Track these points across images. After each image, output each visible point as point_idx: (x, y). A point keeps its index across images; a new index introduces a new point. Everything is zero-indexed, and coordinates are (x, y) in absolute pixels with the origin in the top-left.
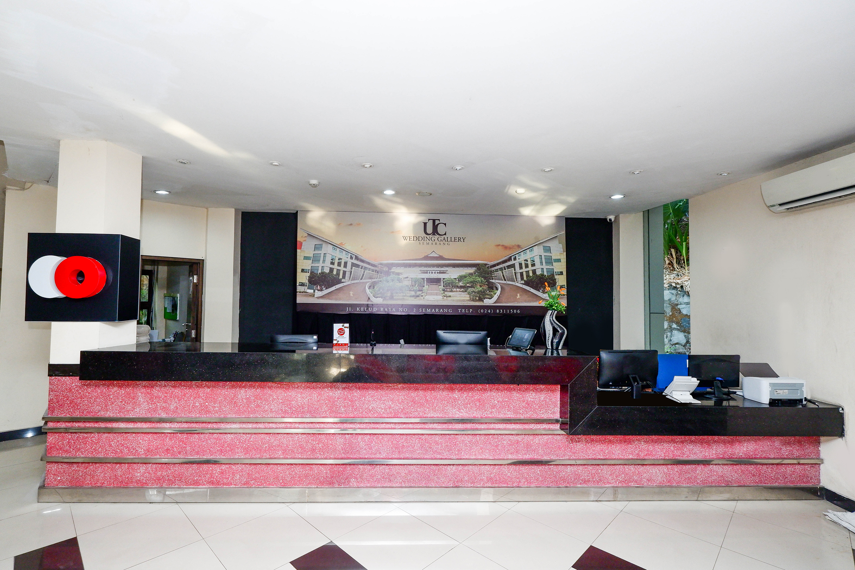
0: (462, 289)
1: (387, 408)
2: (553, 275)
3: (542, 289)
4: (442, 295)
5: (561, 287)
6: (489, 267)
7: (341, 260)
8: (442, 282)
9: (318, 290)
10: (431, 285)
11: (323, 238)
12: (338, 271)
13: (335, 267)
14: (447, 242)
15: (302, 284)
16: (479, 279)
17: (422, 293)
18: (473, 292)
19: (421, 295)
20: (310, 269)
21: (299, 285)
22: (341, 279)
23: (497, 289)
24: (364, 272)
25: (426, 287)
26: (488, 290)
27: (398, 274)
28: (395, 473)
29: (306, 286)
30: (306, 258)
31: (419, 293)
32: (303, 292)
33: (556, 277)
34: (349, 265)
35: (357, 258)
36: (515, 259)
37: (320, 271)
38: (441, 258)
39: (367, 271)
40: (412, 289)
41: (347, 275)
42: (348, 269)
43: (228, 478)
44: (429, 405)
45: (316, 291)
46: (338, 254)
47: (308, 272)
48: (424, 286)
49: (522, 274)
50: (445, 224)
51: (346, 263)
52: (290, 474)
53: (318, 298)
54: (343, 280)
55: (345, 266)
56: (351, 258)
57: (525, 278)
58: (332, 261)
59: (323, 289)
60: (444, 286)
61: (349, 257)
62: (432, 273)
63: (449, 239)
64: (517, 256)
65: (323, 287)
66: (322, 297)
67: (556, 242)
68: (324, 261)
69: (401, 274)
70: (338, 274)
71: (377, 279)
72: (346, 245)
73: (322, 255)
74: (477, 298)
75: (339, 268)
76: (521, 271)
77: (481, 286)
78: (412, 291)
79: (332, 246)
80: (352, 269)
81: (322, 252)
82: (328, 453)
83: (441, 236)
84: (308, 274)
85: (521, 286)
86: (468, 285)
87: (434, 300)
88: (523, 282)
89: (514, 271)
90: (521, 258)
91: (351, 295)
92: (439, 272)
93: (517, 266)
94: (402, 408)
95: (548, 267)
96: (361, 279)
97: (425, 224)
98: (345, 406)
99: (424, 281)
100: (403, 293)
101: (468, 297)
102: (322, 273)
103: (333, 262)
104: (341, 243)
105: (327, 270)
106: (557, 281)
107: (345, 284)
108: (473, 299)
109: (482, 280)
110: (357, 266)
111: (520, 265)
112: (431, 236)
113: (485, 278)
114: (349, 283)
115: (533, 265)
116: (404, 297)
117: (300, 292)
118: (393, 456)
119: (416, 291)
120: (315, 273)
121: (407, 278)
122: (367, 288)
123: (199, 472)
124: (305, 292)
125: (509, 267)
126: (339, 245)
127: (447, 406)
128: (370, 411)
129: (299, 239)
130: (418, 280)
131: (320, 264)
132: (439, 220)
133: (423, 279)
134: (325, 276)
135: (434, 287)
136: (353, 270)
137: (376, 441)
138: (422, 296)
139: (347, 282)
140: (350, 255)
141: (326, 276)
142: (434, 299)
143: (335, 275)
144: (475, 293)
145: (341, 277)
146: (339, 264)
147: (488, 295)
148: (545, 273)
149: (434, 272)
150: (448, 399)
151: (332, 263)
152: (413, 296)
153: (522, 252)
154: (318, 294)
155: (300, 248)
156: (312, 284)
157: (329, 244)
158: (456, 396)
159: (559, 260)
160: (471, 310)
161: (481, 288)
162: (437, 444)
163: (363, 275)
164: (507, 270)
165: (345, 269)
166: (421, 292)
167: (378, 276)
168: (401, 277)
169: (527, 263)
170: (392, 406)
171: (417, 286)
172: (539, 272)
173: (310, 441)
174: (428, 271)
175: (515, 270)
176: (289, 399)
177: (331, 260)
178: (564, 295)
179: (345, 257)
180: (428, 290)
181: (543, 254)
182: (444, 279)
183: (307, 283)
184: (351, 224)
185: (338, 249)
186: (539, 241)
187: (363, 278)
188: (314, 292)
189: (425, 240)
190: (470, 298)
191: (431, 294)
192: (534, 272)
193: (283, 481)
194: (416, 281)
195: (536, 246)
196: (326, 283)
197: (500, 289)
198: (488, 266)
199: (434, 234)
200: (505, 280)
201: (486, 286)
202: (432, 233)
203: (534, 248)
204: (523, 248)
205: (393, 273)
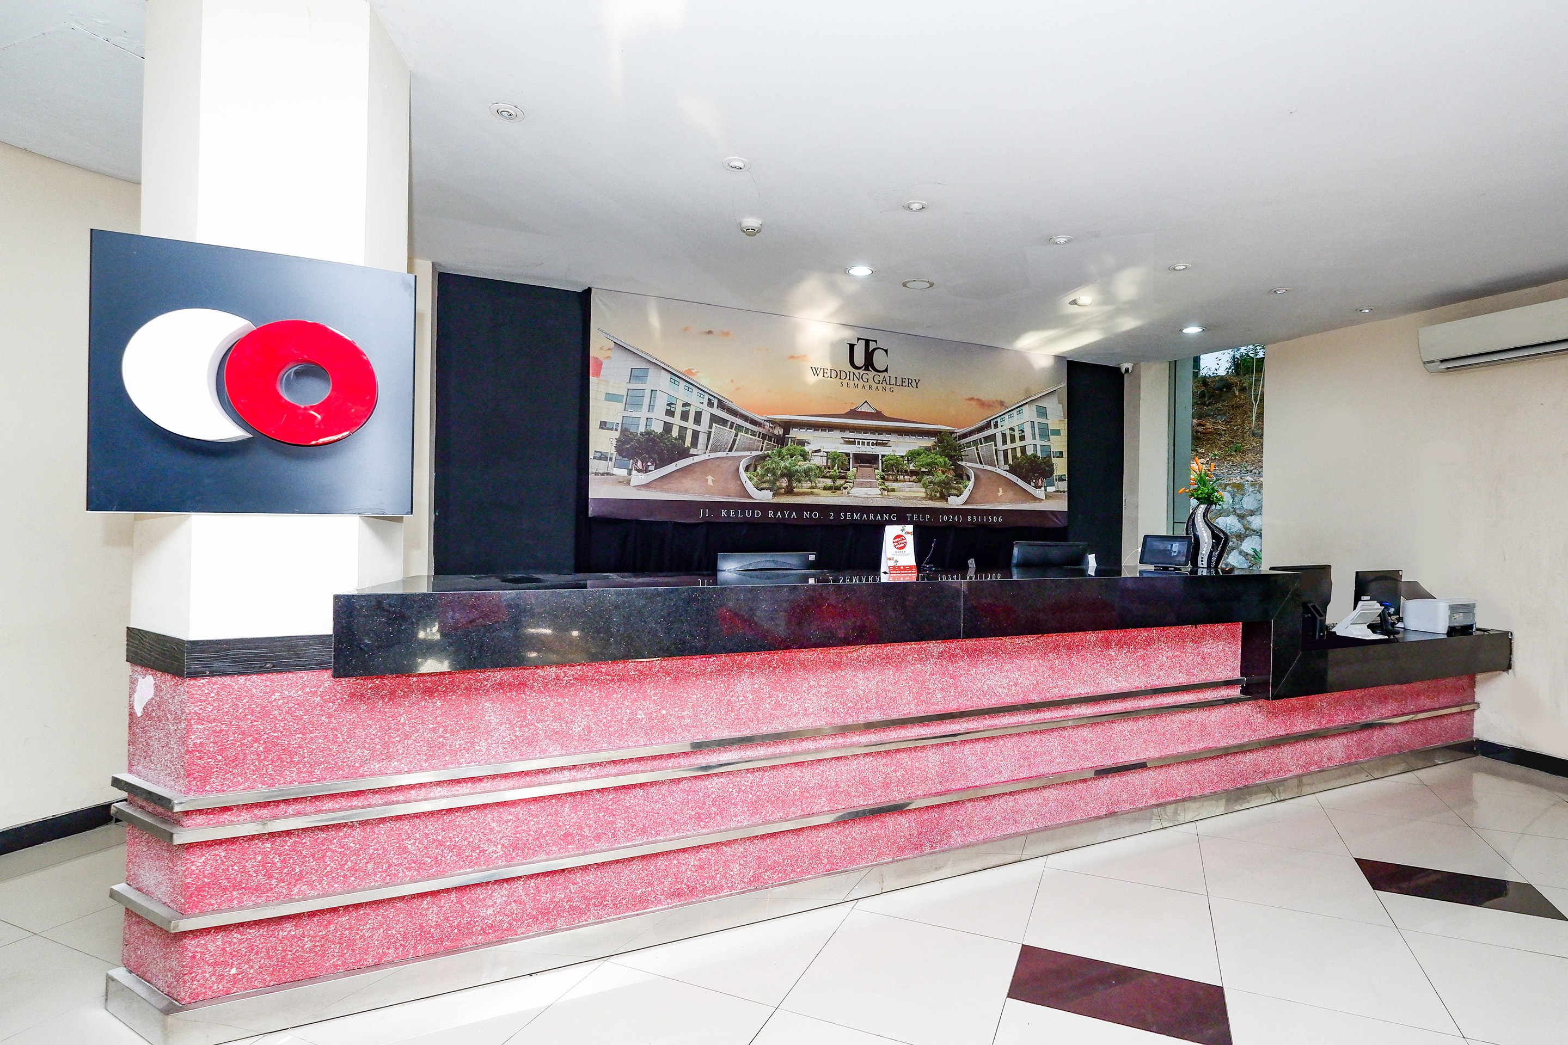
0: (914, 477)
1: (1012, 686)
2: (1049, 456)
3: (1034, 481)
4: (880, 487)
5: (1061, 479)
6: (956, 437)
7: (688, 408)
8: (880, 461)
9: (639, 471)
10: (860, 466)
11: (650, 356)
12: (683, 429)
13: (676, 421)
14: (888, 387)
15: (603, 457)
16: (941, 460)
17: (846, 482)
18: (931, 482)
19: (844, 486)
20: (620, 423)
21: (594, 458)
22: (689, 448)
23: (969, 479)
24: (736, 436)
25: (853, 470)
26: (955, 480)
27: (802, 443)
28: (1022, 807)
29: (611, 459)
30: (610, 397)
31: (839, 482)
32: (603, 474)
33: (1054, 460)
34: (705, 419)
35: (722, 405)
36: (996, 426)
37: (642, 429)
38: (878, 415)
39: (743, 434)
40: (828, 475)
41: (702, 438)
42: (704, 426)
43: (714, 877)
44: (1075, 673)
45: (634, 472)
46: (681, 394)
47: (616, 430)
48: (849, 470)
49: (1005, 452)
50: (886, 351)
51: (698, 415)
52: (842, 842)
53: (638, 487)
54: (692, 451)
55: (698, 420)
56: (710, 404)
57: (1010, 462)
58: (669, 408)
59: (650, 468)
60: (883, 471)
61: (706, 402)
62: (863, 444)
63: (893, 382)
64: (998, 420)
65: (649, 464)
66: (647, 486)
67: (1054, 399)
68: (651, 407)
69: (809, 443)
70: (682, 437)
71: (761, 451)
72: (699, 374)
73: (648, 394)
74: (938, 495)
75: (683, 424)
76: (1005, 447)
77: (943, 473)
78: (827, 477)
79: (669, 376)
80: (711, 427)
81: (647, 387)
82: (912, 787)
83: (879, 374)
84: (616, 435)
85: (1004, 474)
86: (923, 469)
87: (866, 496)
88: (1007, 467)
89: (994, 448)
90: (1005, 425)
91: (710, 483)
92: (875, 442)
93: (999, 438)
94: (1035, 682)
95: (1043, 443)
96: (730, 450)
97: (852, 347)
98: (942, 689)
99: (849, 459)
100: (810, 480)
101: (922, 492)
102: (649, 433)
103: (672, 409)
104: (690, 371)
105: (658, 428)
106: (1055, 467)
107: (697, 459)
108: (931, 495)
109: (945, 461)
110: (723, 422)
111: (1004, 435)
112: (860, 371)
113: (951, 458)
114: (706, 457)
115: (1022, 438)
116: (812, 490)
117: (596, 474)
118: (1021, 774)
119: (833, 478)
120: (631, 433)
121: (819, 451)
122: (742, 470)
123: (647, 875)
124: (608, 474)
125: (987, 439)
126: (684, 375)
127: (1100, 672)
128: (985, 693)
129: (594, 352)
130: (839, 456)
131: (643, 414)
132: (876, 341)
133: (848, 455)
134: (653, 440)
135: (867, 470)
136: (713, 430)
137: (994, 752)
138: (845, 488)
139: (700, 454)
140: (707, 396)
141: (655, 440)
142: (866, 494)
143: (676, 439)
144: (934, 484)
145: (688, 443)
146: (685, 416)
147: (955, 488)
148: (1039, 454)
149: (866, 441)
150: (1102, 659)
151: (670, 413)
152: (829, 488)
153: (1007, 415)
154: (639, 478)
155: (598, 374)
156: (624, 457)
157: (663, 370)
158: (1113, 654)
159: (1057, 432)
160: (928, 516)
161: (944, 476)
162: (1085, 741)
163: (734, 441)
164: (984, 445)
165: (696, 428)
166: (843, 481)
167: (764, 445)
168: (807, 448)
169: (1013, 433)
170: (1020, 681)
171: (836, 468)
172: (1030, 452)
173: (880, 768)
174: (857, 440)
175: (996, 446)
176: (842, 685)
177: (668, 405)
178: (1064, 492)
179: (697, 402)
180: (855, 476)
181: (1037, 420)
182: (883, 456)
183: (612, 454)
184: (710, 332)
185: (682, 384)
186: (1031, 396)
187: (735, 448)
188: (630, 474)
189: (851, 379)
190: (927, 494)
191: (861, 485)
192: (1023, 449)
193: (829, 861)
194: (835, 458)
195: (1027, 405)
196: (655, 456)
197: (973, 479)
198: (955, 435)
199: (867, 369)
200: (981, 463)
201: (952, 472)
202: (862, 367)
203: (1023, 408)
204: (1007, 407)
205: (793, 440)
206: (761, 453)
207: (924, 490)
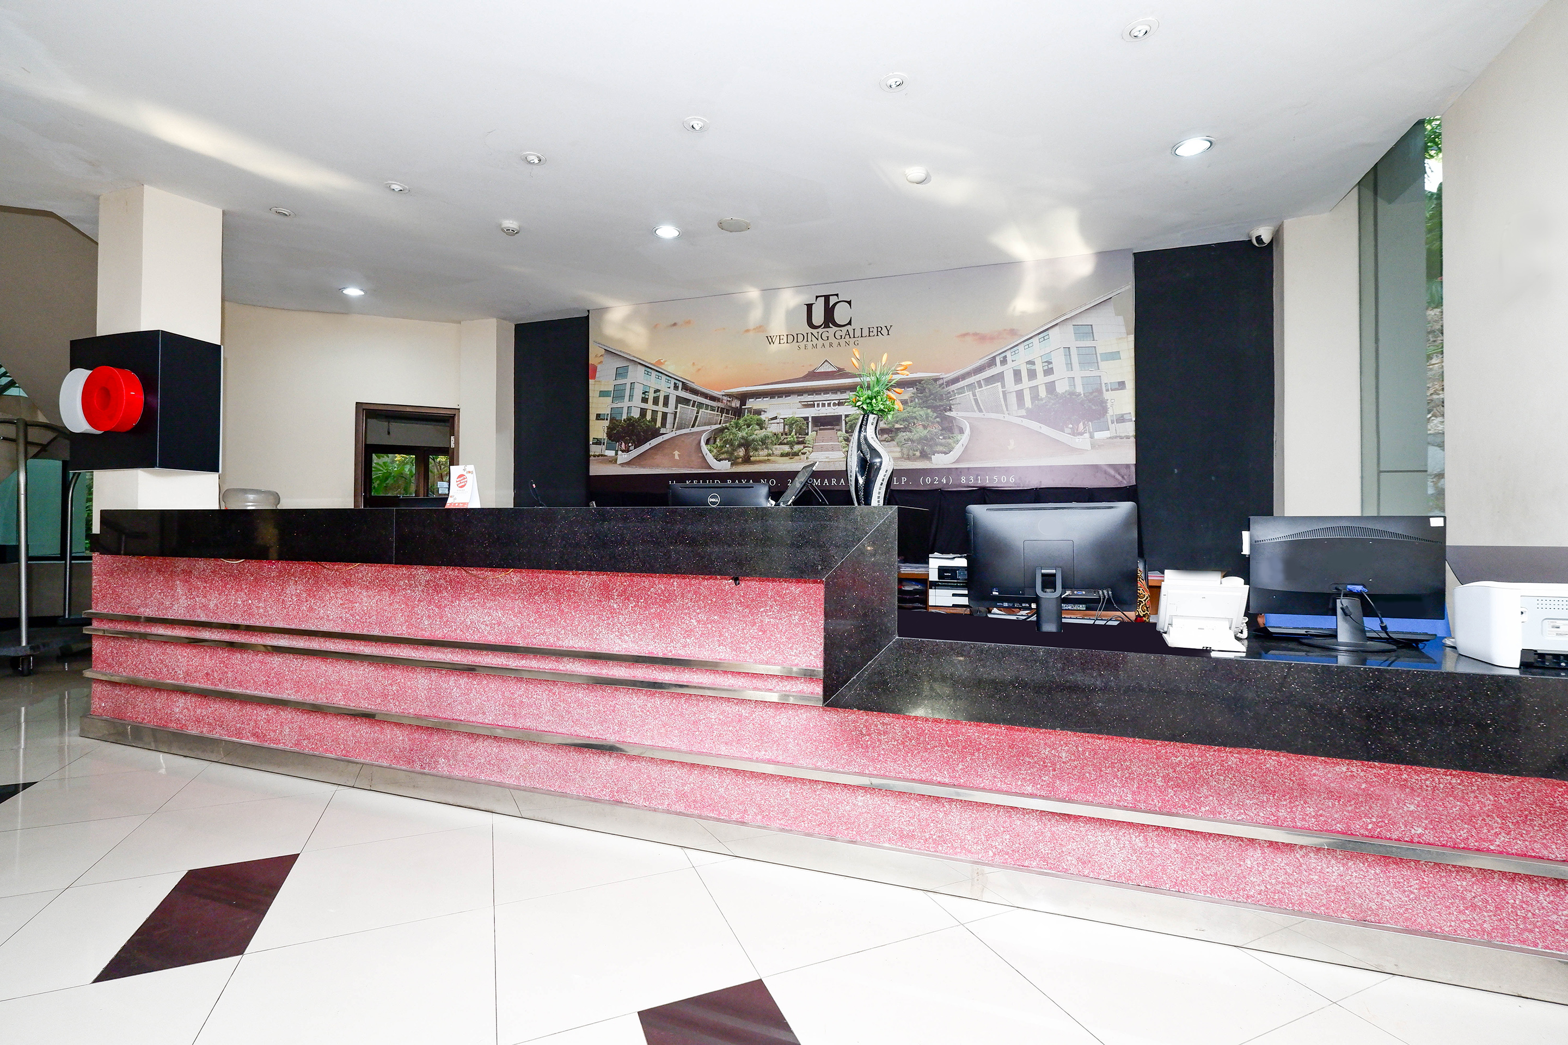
0: (886, 436)
2: (1100, 391)
3: (1071, 426)
4: (844, 450)
5: (1121, 419)
6: (943, 384)
7: (658, 393)
8: (843, 422)
9: (623, 451)
10: (820, 430)
11: (630, 355)
12: (655, 413)
13: (650, 406)
14: (852, 340)
15: (598, 442)
16: (922, 413)
17: (805, 447)
18: (909, 439)
19: (802, 451)
20: (609, 413)
21: (593, 444)
22: (659, 428)
23: (961, 431)
24: (698, 413)
25: (812, 434)
26: (941, 435)
27: (758, 412)
29: (604, 444)
30: (603, 394)
31: (797, 448)
32: (598, 456)
33: (1107, 395)
34: (672, 401)
35: (686, 387)
36: (1004, 361)
37: (624, 417)
38: (840, 373)
39: (703, 410)
40: (785, 441)
41: (670, 419)
42: (671, 408)
45: (620, 452)
46: (654, 382)
47: (607, 419)
48: (807, 434)
49: (1020, 395)
51: (666, 398)
53: (622, 465)
54: (662, 431)
55: (666, 404)
56: (676, 387)
57: (1028, 403)
58: (644, 396)
59: (631, 448)
60: (847, 432)
61: (672, 386)
62: (824, 405)
64: (1008, 354)
65: (630, 444)
66: (628, 464)
67: (1109, 310)
68: (631, 396)
69: (765, 411)
70: (654, 419)
71: (720, 424)
72: (666, 363)
73: (628, 386)
74: (918, 454)
75: (655, 408)
76: (1019, 387)
77: (925, 427)
78: (785, 444)
79: (644, 368)
80: (676, 408)
81: (628, 381)
83: (840, 329)
84: (607, 423)
85: (1018, 421)
86: (897, 426)
87: (827, 460)
88: (1023, 412)
89: (1000, 390)
90: (1019, 359)
91: (677, 457)
92: (837, 402)
93: (1009, 377)
95: (1088, 374)
96: (693, 426)
97: (809, 307)
99: (808, 423)
100: (767, 448)
101: (897, 452)
102: (629, 419)
103: (647, 397)
104: (659, 362)
105: (636, 414)
106: (1109, 405)
107: (666, 437)
108: (908, 455)
109: (927, 414)
110: (686, 401)
111: (1017, 374)
112: (820, 330)
113: (934, 408)
114: (673, 434)
115: (1048, 372)
116: (769, 458)
117: (594, 456)
119: (791, 444)
120: (617, 421)
121: (776, 418)
122: (703, 443)
124: (602, 455)
125: (989, 380)
126: (654, 365)
129: (592, 360)
130: (797, 421)
131: (625, 404)
132: (837, 295)
133: (806, 419)
134: (633, 425)
135: (827, 433)
136: (678, 410)
138: (804, 454)
139: (669, 433)
140: (673, 381)
141: (634, 424)
142: (827, 458)
143: (649, 422)
144: (912, 441)
145: (659, 424)
146: (656, 401)
147: (941, 445)
148: (1079, 389)
149: (826, 403)
151: (645, 400)
152: (787, 455)
153: (1022, 345)
154: (623, 457)
155: (594, 377)
156: (612, 441)
157: (639, 365)
159: (1115, 356)
160: (904, 479)
161: (925, 432)
163: (696, 417)
164: (984, 388)
165: (665, 410)
166: (801, 447)
167: (723, 418)
168: (763, 417)
169: (1033, 367)
171: (793, 433)
172: (1062, 388)
174: (816, 403)
175: (1003, 386)
177: (643, 393)
178: (1128, 437)
179: (665, 387)
180: (815, 440)
181: (1074, 344)
182: (847, 416)
183: (604, 439)
184: (675, 324)
185: (654, 373)
186: (1064, 315)
187: (697, 424)
188: (616, 454)
189: (809, 340)
190: (903, 454)
191: (822, 449)
192: (1051, 387)
194: (793, 424)
195: (1057, 328)
196: (634, 437)
197: (967, 431)
198: (941, 381)
199: (827, 326)
200: (980, 410)
201: (937, 426)
202: (822, 325)
203: (1050, 332)
204: (1023, 336)
205: (750, 410)
206: (720, 426)
207: (898, 449)
